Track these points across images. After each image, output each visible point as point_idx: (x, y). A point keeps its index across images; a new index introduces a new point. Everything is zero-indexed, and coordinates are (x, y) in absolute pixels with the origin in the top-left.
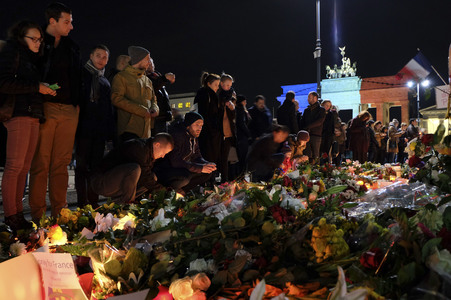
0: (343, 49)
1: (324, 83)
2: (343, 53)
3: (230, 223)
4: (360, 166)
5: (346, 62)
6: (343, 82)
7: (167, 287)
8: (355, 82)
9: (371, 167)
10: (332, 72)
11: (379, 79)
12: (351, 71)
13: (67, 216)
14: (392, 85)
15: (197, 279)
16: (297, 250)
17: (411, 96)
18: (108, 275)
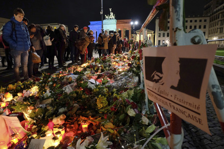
0: (110, 9)
1: (104, 21)
2: (111, 11)
3: (71, 95)
4: (115, 56)
5: (112, 14)
6: (111, 21)
7: (52, 120)
8: (115, 21)
9: (119, 56)
10: (107, 17)
11: (122, 20)
12: (113, 17)
13: (11, 87)
14: (126, 23)
15: (61, 117)
16: (92, 105)
17: (132, 27)
18: (30, 117)
